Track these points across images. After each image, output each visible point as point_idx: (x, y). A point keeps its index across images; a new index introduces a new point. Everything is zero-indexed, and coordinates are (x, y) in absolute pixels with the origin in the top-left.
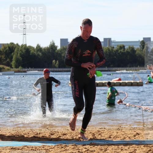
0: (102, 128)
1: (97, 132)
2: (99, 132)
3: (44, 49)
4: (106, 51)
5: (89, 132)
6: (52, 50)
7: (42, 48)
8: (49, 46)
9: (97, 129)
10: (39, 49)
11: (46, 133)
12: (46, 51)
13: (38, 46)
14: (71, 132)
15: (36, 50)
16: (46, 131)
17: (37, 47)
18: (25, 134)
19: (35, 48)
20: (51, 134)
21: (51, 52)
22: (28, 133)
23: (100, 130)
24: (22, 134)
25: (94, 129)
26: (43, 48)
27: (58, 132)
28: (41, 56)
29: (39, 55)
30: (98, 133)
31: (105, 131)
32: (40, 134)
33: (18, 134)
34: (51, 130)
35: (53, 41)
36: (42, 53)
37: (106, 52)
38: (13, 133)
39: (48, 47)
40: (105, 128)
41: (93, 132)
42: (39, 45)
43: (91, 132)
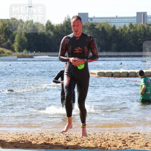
0: (135, 133)
1: (129, 138)
2: (131, 138)
3: (57, 27)
4: (140, 29)
5: (118, 138)
6: (66, 28)
7: (53, 25)
8: (63, 23)
9: (129, 135)
10: (49, 27)
11: (60, 138)
12: (59, 30)
13: (49, 23)
14: (94, 138)
15: (45, 28)
16: (61, 137)
17: (47, 25)
18: (33, 140)
19: (45, 25)
20: (67, 140)
21: (65, 30)
22: (37, 139)
23: (133, 135)
24: (29, 140)
25: (125, 135)
26: (56, 25)
27: (77, 138)
28: (52, 36)
29: (49, 34)
30: (131, 140)
31: (140, 137)
32: (52, 140)
33: (23, 140)
34: (67, 135)
35: (68, 16)
36: (54, 32)
37: (140, 31)
38: (17, 138)
39: (61, 24)
40: (139, 133)
41: (124, 139)
42: (50, 21)
43: (120, 138)
